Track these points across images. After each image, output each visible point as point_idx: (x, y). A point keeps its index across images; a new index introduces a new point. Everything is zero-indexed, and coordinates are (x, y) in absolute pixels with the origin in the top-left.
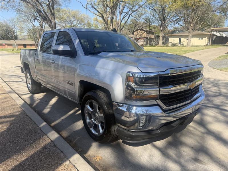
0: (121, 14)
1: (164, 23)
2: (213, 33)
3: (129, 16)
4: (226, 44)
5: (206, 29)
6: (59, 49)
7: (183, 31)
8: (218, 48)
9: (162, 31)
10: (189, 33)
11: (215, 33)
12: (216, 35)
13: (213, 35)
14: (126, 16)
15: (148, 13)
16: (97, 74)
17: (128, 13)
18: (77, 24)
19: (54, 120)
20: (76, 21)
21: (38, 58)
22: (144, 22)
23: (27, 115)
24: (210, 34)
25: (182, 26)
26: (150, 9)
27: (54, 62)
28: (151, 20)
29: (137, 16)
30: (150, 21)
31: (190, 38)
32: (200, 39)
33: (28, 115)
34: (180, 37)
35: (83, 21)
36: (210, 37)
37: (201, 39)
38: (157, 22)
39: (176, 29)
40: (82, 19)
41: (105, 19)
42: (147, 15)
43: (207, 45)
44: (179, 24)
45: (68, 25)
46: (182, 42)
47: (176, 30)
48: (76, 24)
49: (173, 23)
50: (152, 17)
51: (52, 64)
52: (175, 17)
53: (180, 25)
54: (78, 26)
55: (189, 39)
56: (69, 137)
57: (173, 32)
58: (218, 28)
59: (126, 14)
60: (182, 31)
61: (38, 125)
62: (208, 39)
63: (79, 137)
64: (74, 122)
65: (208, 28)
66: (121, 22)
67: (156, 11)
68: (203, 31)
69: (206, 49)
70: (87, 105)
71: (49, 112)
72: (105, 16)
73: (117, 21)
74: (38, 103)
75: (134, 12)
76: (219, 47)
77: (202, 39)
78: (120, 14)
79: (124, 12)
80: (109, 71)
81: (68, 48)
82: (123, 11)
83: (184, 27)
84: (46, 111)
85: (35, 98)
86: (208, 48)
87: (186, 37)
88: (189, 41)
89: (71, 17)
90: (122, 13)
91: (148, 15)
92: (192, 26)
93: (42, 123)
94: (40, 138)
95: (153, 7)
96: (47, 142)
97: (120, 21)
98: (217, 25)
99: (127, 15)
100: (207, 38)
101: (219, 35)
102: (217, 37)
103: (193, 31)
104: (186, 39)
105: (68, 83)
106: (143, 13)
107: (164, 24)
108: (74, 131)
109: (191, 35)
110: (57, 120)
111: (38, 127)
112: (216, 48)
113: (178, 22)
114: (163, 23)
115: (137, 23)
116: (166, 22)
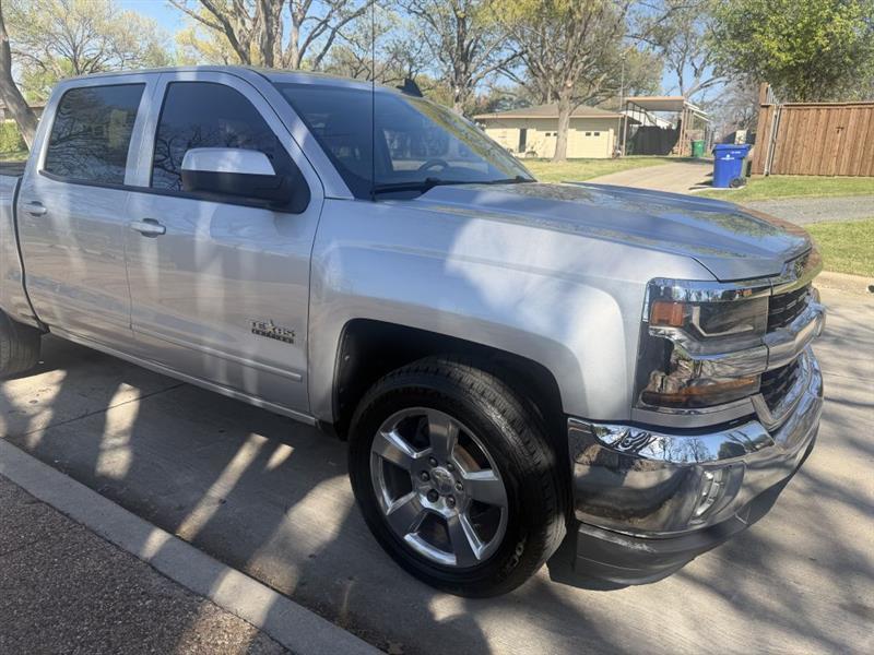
0: (298, 24)
1: (466, 68)
2: (630, 114)
3: (333, 33)
4: (671, 155)
5: (604, 98)
6: (220, 170)
7: (528, 104)
8: (655, 167)
9: (457, 100)
10: (560, 110)
11: (636, 116)
12: (639, 123)
13: (631, 121)
14: (319, 34)
15: (402, 27)
16: (464, 287)
17: (325, 22)
18: (101, 53)
19: (181, 508)
20: (97, 42)
21: (44, 210)
22: (389, 63)
23: (40, 501)
24: (623, 119)
25: (523, 83)
26: (410, 12)
27: (160, 230)
28: (413, 54)
29: (361, 36)
30: (411, 61)
31: (565, 131)
32: (588, 134)
33: (39, 497)
34: (524, 126)
35: (130, 44)
36: (622, 129)
37: (593, 133)
38: (436, 63)
39: (501, 96)
40: (124, 35)
41: (238, 39)
42: (397, 33)
43: (616, 156)
44: (512, 77)
45: (62, 57)
46: (532, 144)
47: (504, 99)
48: (98, 52)
49: (494, 72)
50: (418, 45)
51: (144, 238)
52: (500, 49)
53: (517, 80)
54: (106, 63)
55: (561, 133)
56: (306, 588)
57: (492, 106)
58: (641, 97)
59: (320, 25)
60: (522, 103)
61: (130, 548)
62: (615, 134)
63: (350, 579)
64: (286, 509)
65: (610, 97)
66: (301, 56)
67: (433, 22)
68: (593, 105)
69: (620, 171)
70: (387, 430)
71: (133, 467)
72: (236, 26)
73: (284, 53)
74: (50, 428)
75: (350, 18)
76: (657, 164)
77: (597, 134)
78: (295, 25)
79: (311, 18)
80: (535, 278)
81: (260, 165)
82: (305, 12)
83: (530, 89)
84: (115, 462)
85: (18, 402)
86: (626, 169)
87: (548, 124)
88: (562, 140)
89: (71, 22)
90: (300, 23)
91: (403, 35)
92: (570, 85)
93: (148, 534)
94: (187, 625)
95: (423, 7)
96: (240, 639)
97: (294, 50)
98: (638, 86)
99: (322, 31)
100: (612, 131)
101: (648, 124)
102: (643, 129)
103: (573, 105)
104: (545, 133)
105: (260, 331)
106: (384, 25)
107: (465, 73)
108: (311, 552)
109: (565, 118)
110: (193, 506)
111: (136, 558)
112: (647, 168)
113: (511, 70)
114: (463, 69)
115: (361, 62)
116: (472, 66)
